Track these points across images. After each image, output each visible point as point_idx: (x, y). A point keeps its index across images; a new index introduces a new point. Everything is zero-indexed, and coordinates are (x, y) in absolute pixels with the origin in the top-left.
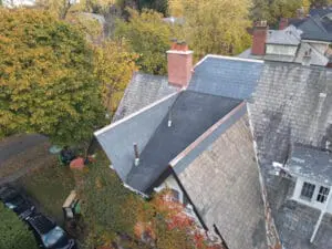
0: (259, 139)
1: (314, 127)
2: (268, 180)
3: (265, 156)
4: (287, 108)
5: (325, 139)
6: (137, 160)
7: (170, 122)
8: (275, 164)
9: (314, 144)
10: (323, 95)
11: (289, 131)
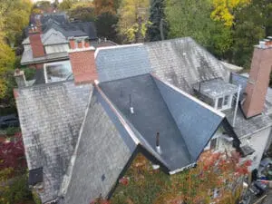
4: (174, 68)
6: (159, 148)
9: (199, 81)
10: (184, 54)
11: (184, 80)
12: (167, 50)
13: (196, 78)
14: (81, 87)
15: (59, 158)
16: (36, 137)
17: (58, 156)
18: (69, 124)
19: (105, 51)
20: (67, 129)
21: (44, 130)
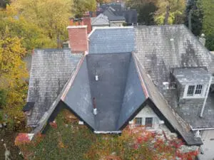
0: (150, 72)
1: (175, 57)
2: (165, 93)
3: (157, 81)
4: (157, 51)
5: (182, 62)
6: (95, 110)
7: (97, 77)
8: (165, 83)
9: (179, 66)
10: (172, 40)
11: (164, 63)
12: (156, 34)
13: (176, 63)
14: (75, 54)
15: (46, 100)
16: (37, 82)
17: (46, 98)
18: (59, 79)
19: (100, 30)
20: (57, 82)
21: (43, 79)
